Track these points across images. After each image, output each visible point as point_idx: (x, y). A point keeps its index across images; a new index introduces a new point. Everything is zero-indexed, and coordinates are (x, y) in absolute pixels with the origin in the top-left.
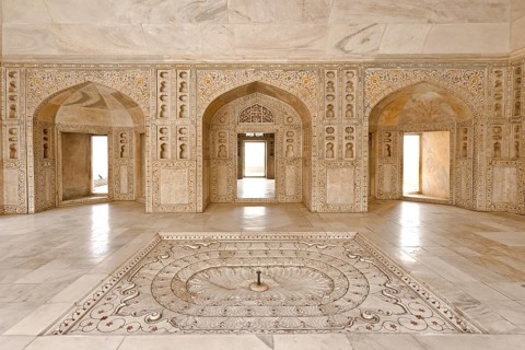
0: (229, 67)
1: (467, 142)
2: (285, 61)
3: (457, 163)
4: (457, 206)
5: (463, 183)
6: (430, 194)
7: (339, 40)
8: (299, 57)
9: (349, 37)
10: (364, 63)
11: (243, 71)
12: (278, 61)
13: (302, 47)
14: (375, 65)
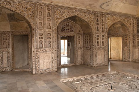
0: (67, 8)
1: (127, 41)
2: (85, 9)
3: (124, 48)
4: (124, 61)
5: (126, 54)
6: (113, 58)
7: (101, 4)
8: (89, 8)
9: (104, 4)
10: (106, 13)
11: (71, 11)
12: (83, 8)
13: (91, 4)
14: (109, 14)
